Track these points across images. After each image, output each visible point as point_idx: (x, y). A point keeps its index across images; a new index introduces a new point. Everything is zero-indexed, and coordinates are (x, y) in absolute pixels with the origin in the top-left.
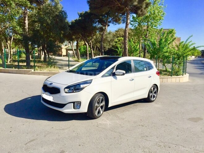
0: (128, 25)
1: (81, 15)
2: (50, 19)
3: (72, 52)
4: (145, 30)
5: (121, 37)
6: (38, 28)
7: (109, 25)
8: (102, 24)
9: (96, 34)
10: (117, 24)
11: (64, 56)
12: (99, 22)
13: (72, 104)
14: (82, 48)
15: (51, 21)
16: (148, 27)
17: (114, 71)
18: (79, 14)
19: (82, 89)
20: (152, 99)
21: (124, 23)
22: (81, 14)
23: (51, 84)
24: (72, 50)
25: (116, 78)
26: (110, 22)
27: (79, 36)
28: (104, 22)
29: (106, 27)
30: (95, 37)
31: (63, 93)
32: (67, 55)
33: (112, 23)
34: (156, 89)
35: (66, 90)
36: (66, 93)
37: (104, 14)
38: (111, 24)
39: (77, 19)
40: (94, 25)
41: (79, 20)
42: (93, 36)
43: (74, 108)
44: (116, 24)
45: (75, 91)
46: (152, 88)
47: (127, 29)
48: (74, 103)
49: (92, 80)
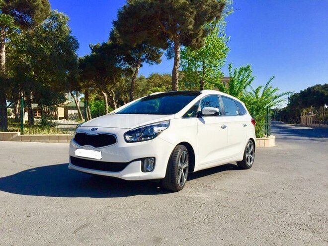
0: (178, 60)
1: (95, 49)
2: (48, 48)
3: (76, 111)
4: (199, 72)
5: (156, 87)
6: (27, 62)
7: (141, 66)
8: (130, 64)
9: (120, 80)
10: (154, 63)
11: (61, 118)
12: (126, 60)
13: (140, 162)
14: (93, 105)
15: (50, 51)
16: (204, 68)
17: (199, 109)
18: (91, 48)
19: (156, 135)
20: (249, 164)
21: (170, 58)
22: (95, 47)
23: (93, 130)
24: (76, 108)
25: (203, 122)
26: (143, 60)
27: (90, 83)
28: (134, 60)
29: (138, 67)
30: (118, 84)
31: (122, 143)
32: (66, 117)
33: (146, 62)
34: (252, 148)
35: (128, 137)
36: (128, 142)
37: (134, 47)
38: (144, 64)
39: (88, 56)
40: (118, 65)
41: (92, 56)
42: (116, 82)
43: (143, 170)
44: (152, 64)
45: (143, 139)
46: (248, 145)
47: (176, 67)
48: (142, 160)
49: (169, 121)
